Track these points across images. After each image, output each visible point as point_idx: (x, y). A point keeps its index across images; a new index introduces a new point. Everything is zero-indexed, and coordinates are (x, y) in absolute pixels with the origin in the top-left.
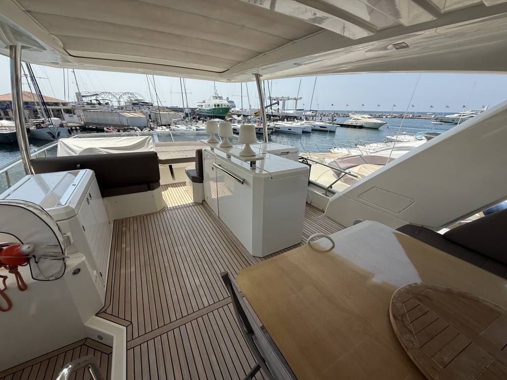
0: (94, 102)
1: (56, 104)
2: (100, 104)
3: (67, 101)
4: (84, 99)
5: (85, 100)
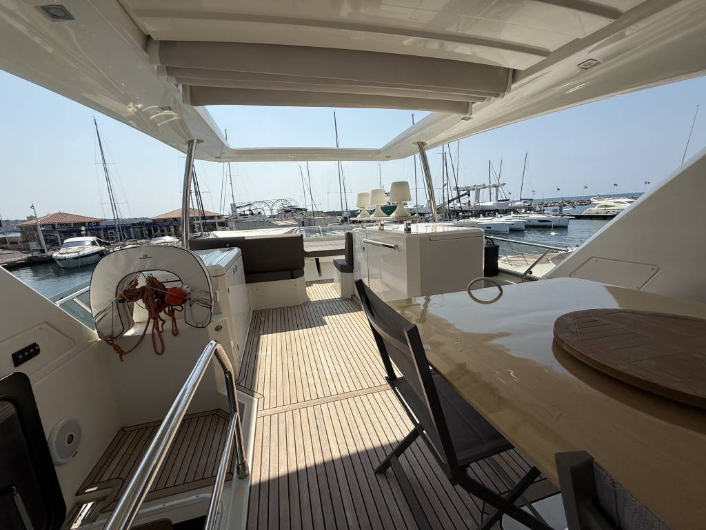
0: (247, 212)
1: (212, 218)
2: (252, 214)
3: (222, 213)
4: (237, 210)
5: (239, 211)
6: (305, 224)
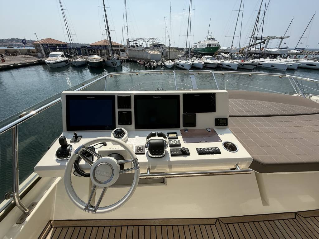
1: (118, 46)
2: (137, 46)
3: (122, 44)
5: (131, 43)
6: (164, 54)
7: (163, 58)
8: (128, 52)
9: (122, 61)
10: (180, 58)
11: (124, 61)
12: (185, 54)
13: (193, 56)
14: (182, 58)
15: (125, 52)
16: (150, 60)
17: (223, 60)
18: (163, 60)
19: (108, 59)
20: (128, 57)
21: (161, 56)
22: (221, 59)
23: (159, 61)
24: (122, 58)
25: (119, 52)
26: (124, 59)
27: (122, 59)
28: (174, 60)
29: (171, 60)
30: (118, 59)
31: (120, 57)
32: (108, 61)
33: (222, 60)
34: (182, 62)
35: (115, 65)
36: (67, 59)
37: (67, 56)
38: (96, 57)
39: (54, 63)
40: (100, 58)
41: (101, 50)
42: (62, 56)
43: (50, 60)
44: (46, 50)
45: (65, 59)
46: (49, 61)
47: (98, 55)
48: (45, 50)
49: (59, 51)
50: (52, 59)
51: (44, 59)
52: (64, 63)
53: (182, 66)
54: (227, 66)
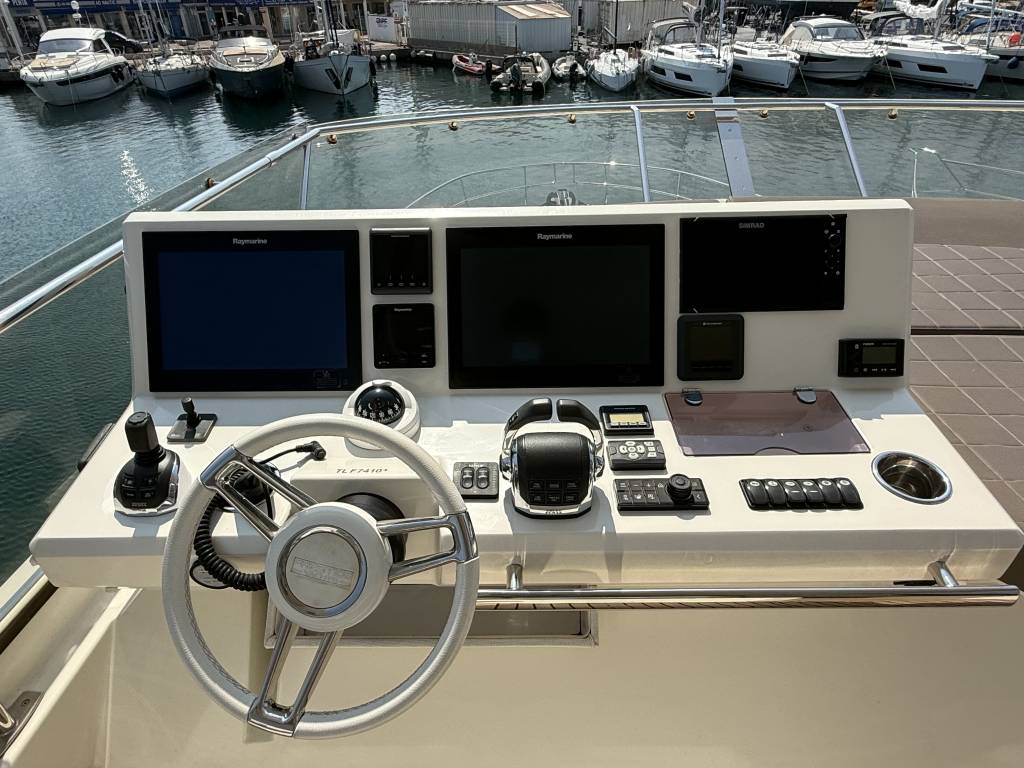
6: (588, 17)
7: (581, 40)
8: (405, 14)
9: (379, 62)
10: (670, 37)
11: (388, 61)
12: (697, 14)
13: (741, 21)
14: (680, 34)
15: (390, 15)
16: (516, 51)
17: (906, 39)
18: (584, 49)
19: (311, 51)
20: (404, 41)
21: (573, 30)
22: (893, 32)
23: (563, 53)
24: (377, 46)
25: (363, 14)
26: (388, 53)
27: (379, 53)
28: (639, 45)
29: (624, 47)
30: (357, 50)
31: (366, 43)
32: (311, 62)
33: (896, 40)
34: (683, 55)
35: (342, 84)
36: (121, 59)
37: (118, 46)
38: (253, 43)
39: (62, 83)
40: (274, 48)
41: (273, 12)
42: (98, 46)
43: (44, 69)
44: (26, 19)
45: (109, 59)
46: (40, 75)
47: (262, 34)
48: (17, 22)
49: (84, 23)
50: (51, 63)
51: (15, 64)
52: (106, 81)
53: (679, 76)
54: (923, 67)
